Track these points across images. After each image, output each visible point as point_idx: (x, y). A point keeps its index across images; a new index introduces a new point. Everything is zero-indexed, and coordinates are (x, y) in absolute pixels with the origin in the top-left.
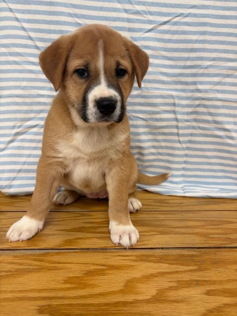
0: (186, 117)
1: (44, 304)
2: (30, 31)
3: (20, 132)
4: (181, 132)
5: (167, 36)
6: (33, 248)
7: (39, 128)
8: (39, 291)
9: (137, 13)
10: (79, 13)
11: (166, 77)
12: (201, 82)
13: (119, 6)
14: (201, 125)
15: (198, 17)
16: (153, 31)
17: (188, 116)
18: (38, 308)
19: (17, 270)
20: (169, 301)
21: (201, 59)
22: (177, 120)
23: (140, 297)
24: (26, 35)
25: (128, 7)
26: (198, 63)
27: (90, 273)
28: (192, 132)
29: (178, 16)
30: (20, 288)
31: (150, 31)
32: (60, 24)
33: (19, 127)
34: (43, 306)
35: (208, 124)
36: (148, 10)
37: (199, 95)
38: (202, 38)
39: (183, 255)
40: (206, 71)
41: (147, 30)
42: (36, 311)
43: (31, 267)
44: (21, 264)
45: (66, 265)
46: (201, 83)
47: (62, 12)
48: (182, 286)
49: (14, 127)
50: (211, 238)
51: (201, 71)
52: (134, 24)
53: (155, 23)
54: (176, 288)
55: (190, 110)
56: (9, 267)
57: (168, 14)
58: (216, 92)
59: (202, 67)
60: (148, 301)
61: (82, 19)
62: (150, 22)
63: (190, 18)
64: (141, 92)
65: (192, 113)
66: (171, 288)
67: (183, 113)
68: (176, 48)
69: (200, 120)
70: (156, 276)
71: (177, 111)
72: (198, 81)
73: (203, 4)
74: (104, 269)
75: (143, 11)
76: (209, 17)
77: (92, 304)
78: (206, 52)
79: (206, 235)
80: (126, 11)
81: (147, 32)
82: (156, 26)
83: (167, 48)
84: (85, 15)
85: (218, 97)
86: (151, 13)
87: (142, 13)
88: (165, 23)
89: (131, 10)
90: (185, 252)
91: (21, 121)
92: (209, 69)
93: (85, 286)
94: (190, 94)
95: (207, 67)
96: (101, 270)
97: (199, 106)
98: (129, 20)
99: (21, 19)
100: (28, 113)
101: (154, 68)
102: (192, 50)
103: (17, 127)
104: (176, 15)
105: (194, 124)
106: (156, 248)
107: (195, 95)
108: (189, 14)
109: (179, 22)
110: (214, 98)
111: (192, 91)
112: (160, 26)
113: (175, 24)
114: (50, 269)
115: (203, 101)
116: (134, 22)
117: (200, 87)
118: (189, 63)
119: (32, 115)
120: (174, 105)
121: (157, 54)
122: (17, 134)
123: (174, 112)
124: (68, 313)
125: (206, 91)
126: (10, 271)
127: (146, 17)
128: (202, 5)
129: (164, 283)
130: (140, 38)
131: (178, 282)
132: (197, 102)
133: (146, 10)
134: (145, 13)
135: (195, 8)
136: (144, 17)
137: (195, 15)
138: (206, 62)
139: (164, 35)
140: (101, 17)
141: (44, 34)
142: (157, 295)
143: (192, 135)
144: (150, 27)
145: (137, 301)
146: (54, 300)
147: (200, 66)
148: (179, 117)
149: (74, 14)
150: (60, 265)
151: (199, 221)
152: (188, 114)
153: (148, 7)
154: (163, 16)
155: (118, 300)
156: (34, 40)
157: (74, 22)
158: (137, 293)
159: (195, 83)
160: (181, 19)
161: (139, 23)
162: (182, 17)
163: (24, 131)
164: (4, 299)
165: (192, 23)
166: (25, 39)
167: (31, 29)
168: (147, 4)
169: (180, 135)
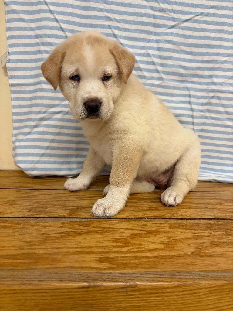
0: (200, 108)
1: (102, 256)
2: (61, 23)
3: (45, 117)
4: (196, 121)
5: (188, 33)
6: (76, 217)
7: (63, 114)
8: (94, 247)
9: (162, 10)
10: (109, 8)
11: (184, 70)
12: (217, 75)
13: (145, 3)
14: (214, 115)
15: (216, 17)
16: (175, 27)
17: (202, 106)
18: (97, 259)
19: (68, 233)
20: (207, 256)
21: (218, 54)
22: (192, 110)
23: (183, 253)
24: (58, 26)
25: (154, 4)
26: (215, 58)
27: (133, 236)
28: (205, 122)
29: (199, 15)
30: (77, 245)
31: (173, 27)
32: (91, 19)
33: (45, 112)
34: (102, 258)
35: (220, 114)
36: (172, 9)
37: (214, 87)
38: (219, 35)
39: (210, 224)
40: (221, 66)
41: (170, 26)
42: (97, 261)
43: (81, 231)
44: (71, 228)
45: (110, 230)
46: (217, 77)
47: (93, 7)
48: (215, 246)
49: (39, 113)
50: (230, 212)
51: (217, 66)
52: (158, 20)
53: (178, 21)
54: (211, 247)
55: (205, 101)
56: (61, 230)
57: (190, 13)
58: (229, 85)
59: (218, 62)
60: (189, 256)
61: (111, 14)
62: (173, 19)
63: (209, 17)
64: (162, 83)
65: (206, 104)
66: (206, 247)
67: (197, 104)
68: (196, 44)
69: (213, 110)
70: (191, 239)
71: (193, 102)
72: (213, 74)
73: (222, 5)
74: (145, 233)
75: (167, 9)
76: (226, 17)
77: (143, 257)
78: (222, 48)
79: (226, 210)
80: (152, 8)
81: (170, 28)
82: (178, 23)
83: (187, 43)
84: (114, 10)
85: (230, 90)
86: (175, 12)
87: (166, 10)
88: (187, 21)
89: (157, 8)
90: (211, 222)
91: (47, 107)
92: (224, 65)
93: (133, 245)
94: (205, 87)
95: (222, 62)
96: (143, 234)
97: (213, 97)
98: (154, 17)
99: (54, 11)
100: (53, 100)
101: (174, 61)
102: (210, 46)
103: (42, 112)
104: (197, 14)
105: (207, 114)
106: (184, 219)
107: (210, 87)
108: (209, 13)
109: (199, 20)
110: (227, 91)
111: (208, 84)
112: (182, 23)
113: (196, 22)
114: (98, 232)
115: (217, 93)
116: (159, 19)
117: (215, 80)
118: (206, 58)
119: (57, 102)
120: (190, 96)
121: (178, 49)
122: (42, 119)
123: (190, 103)
124: (125, 263)
125: (221, 84)
126: (63, 233)
127: (169, 15)
128: (220, 6)
129: (198, 243)
130: (163, 33)
131: (211, 243)
132: (212, 94)
133: (170, 8)
134: (169, 10)
135: (214, 9)
136: (168, 14)
137: (214, 15)
138: (222, 57)
139: (185, 31)
140: (129, 12)
141: (74, 26)
142: (196, 251)
143: (204, 124)
144: (173, 23)
145: (180, 255)
146: (109, 254)
147: (217, 61)
148: (194, 107)
149: (104, 9)
150: (106, 230)
151: (217, 199)
152: (202, 104)
153: (172, 6)
154: (185, 14)
155: (163, 254)
156: (65, 31)
157: (104, 16)
158: (178, 250)
159: (211, 77)
160: (201, 18)
161: (163, 19)
162: (202, 16)
163: (48, 117)
164: (66, 253)
165: (211, 22)
166: (57, 30)
167: (63, 20)
168: (171, 3)
169: (194, 124)
